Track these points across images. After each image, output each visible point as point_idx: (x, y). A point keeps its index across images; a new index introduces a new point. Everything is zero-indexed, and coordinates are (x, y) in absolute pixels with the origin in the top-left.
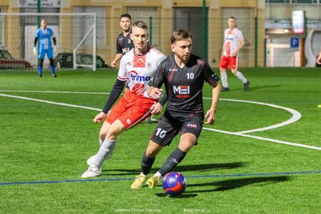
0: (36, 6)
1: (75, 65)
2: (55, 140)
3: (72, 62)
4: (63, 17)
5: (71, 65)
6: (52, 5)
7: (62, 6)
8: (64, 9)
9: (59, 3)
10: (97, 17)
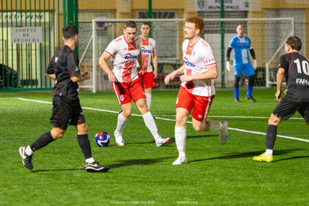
0: (219, 10)
1: (268, 82)
2: (251, 179)
3: (264, 78)
4: (253, 23)
5: (263, 83)
6: (237, 7)
7: (250, 9)
8: (253, 12)
9: (247, 5)
10: (295, 23)
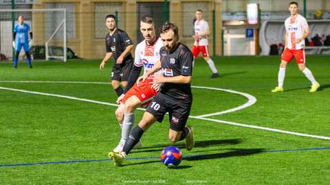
0: (11, 3)
1: (47, 57)
2: (29, 126)
3: (44, 54)
4: (36, 13)
5: (44, 57)
6: (25, 2)
7: (34, 3)
8: (37, 5)
9: (32, 0)
10: (67, 12)
